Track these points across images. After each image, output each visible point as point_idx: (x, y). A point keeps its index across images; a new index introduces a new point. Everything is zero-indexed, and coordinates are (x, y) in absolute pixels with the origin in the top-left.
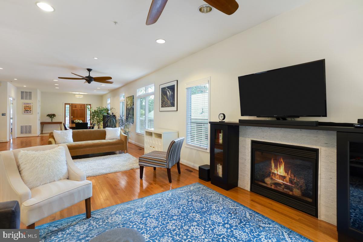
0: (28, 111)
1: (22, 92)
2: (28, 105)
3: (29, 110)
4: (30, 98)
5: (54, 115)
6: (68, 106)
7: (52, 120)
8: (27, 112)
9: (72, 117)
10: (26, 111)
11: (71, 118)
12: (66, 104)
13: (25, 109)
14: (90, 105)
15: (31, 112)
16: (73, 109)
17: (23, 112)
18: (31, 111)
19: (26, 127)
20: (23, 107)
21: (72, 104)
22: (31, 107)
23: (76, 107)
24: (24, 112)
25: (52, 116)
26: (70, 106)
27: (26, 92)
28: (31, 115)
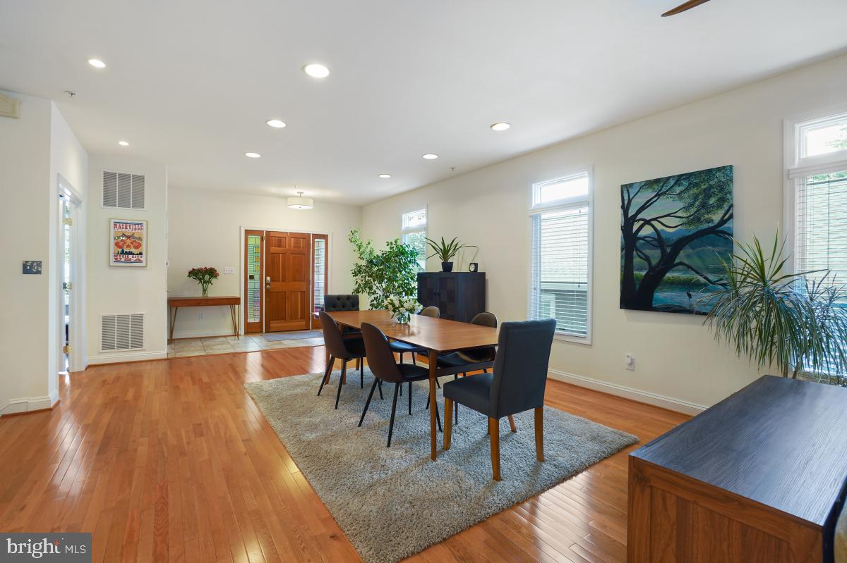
0: (131, 253)
1: (109, 177)
2: (129, 232)
3: (136, 251)
4: (139, 203)
5: (212, 273)
6: (254, 241)
7: (204, 291)
8: (129, 261)
9: (268, 278)
10: (123, 253)
11: (266, 284)
12: (248, 232)
13: (117, 244)
14: (325, 237)
15: (143, 258)
16: (273, 249)
17: (112, 259)
18: (141, 254)
19: (123, 319)
20: (112, 239)
21: (268, 232)
22: (140, 239)
23: (279, 245)
24: (116, 261)
25: (205, 275)
26: (262, 239)
27: (124, 177)
28: (139, 272)
